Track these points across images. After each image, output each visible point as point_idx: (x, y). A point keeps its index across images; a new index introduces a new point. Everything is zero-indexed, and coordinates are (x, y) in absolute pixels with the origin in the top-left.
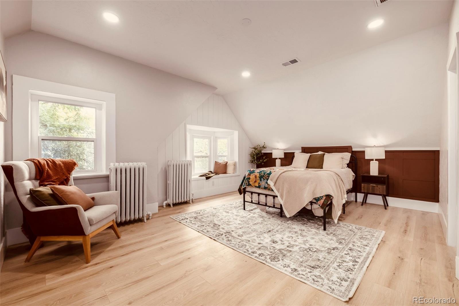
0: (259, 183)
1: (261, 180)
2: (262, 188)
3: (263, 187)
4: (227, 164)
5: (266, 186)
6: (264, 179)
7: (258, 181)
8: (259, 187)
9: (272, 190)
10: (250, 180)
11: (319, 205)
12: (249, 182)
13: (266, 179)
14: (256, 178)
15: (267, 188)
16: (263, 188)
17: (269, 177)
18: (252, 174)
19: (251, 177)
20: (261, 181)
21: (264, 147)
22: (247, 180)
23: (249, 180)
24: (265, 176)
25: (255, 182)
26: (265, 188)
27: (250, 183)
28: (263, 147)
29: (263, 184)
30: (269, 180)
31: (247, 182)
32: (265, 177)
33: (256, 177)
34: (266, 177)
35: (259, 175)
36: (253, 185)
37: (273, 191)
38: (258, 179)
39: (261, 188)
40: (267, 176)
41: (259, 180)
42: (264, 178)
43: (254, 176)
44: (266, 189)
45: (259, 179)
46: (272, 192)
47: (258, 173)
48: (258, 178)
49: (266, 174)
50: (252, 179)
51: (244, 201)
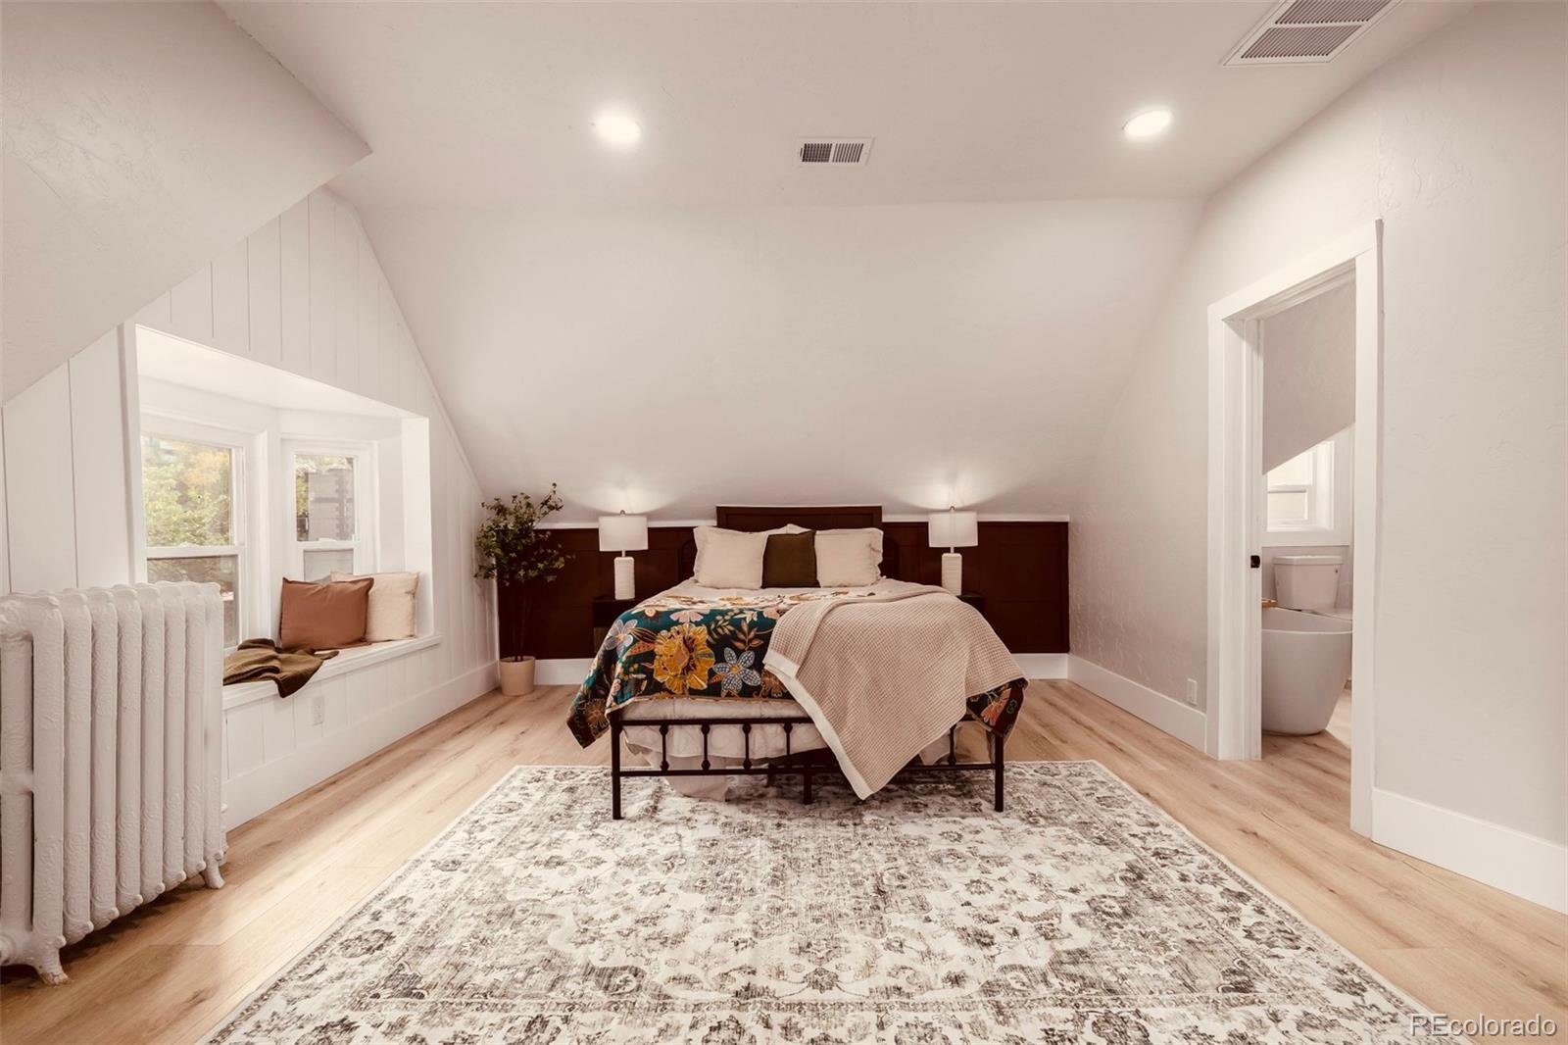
0: (712, 673)
1: (720, 659)
2: (729, 695)
3: (735, 686)
4: (370, 592)
5: (755, 679)
6: (739, 653)
7: (707, 663)
8: (714, 691)
9: (787, 696)
10: (656, 665)
11: (988, 724)
12: (650, 673)
13: (750, 649)
14: (691, 650)
15: (759, 688)
16: (735, 692)
17: (767, 639)
18: (664, 633)
19: (658, 649)
20: (724, 661)
21: (551, 503)
22: (636, 666)
23: (647, 665)
24: (742, 636)
25: (688, 669)
26: (747, 692)
27: (659, 679)
28: (545, 503)
29: (735, 671)
30: (770, 652)
31: (641, 676)
32: (743, 641)
33: (689, 644)
34: (750, 641)
35: (709, 633)
36: (676, 684)
37: (794, 699)
38: (704, 655)
39: (724, 693)
40: (752, 634)
41: (713, 659)
42: (739, 645)
43: (679, 640)
44: (750, 696)
45: (710, 655)
46: (786, 702)
47: (698, 624)
48: (702, 649)
49: (745, 628)
50: (665, 658)
51: (617, 774)
